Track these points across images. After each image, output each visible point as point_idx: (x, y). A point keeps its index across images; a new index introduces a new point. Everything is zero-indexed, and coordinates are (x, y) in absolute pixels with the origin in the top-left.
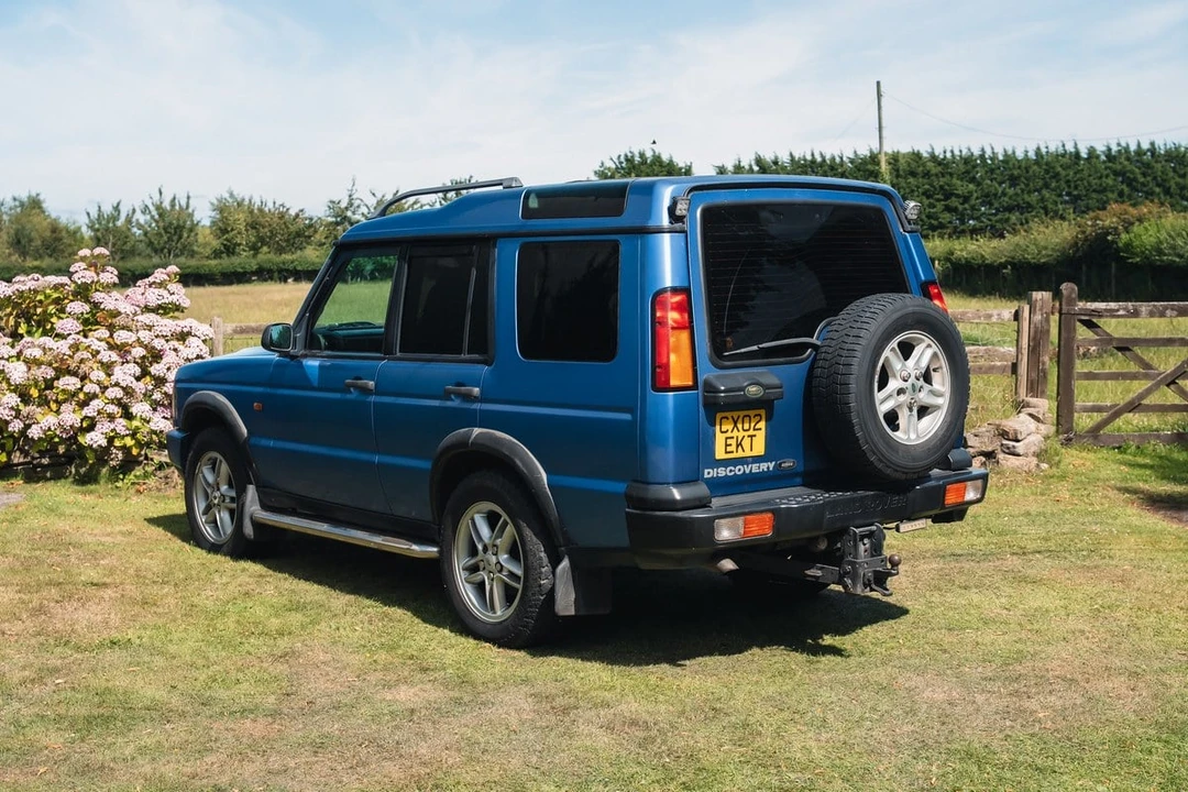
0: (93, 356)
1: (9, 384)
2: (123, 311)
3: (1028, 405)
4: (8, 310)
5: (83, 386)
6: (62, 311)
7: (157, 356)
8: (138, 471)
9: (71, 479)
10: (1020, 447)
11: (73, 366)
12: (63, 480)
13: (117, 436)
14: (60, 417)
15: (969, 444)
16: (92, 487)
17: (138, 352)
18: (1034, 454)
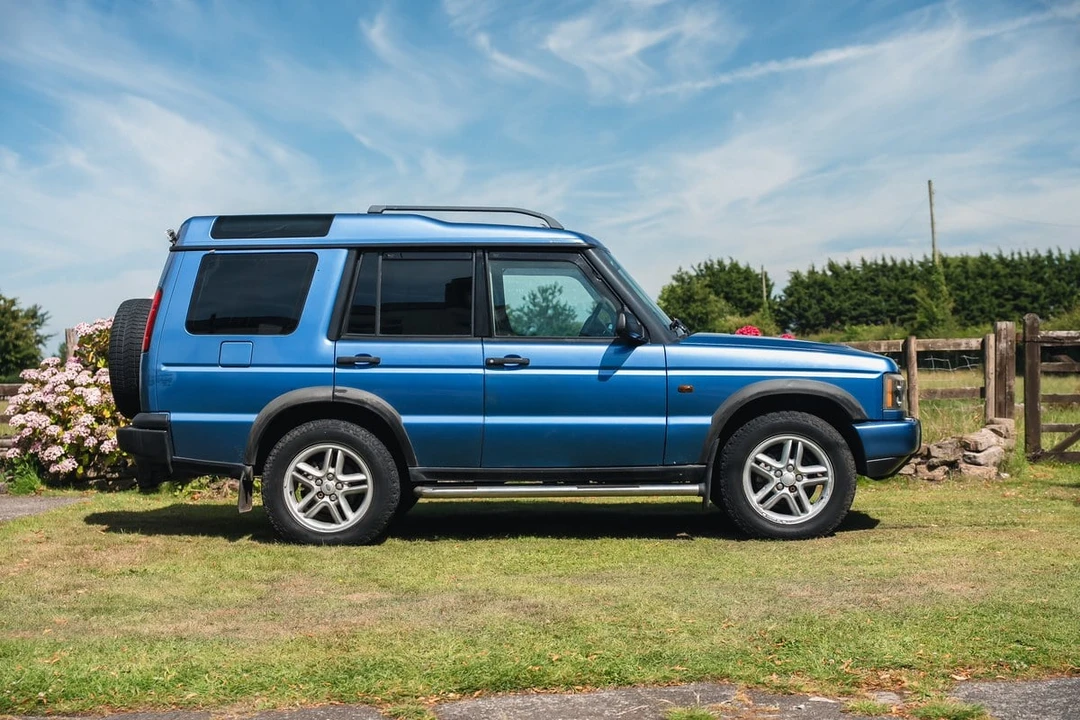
3: (993, 423)
4: (90, 347)
8: (194, 484)
9: (137, 489)
10: (981, 457)
15: (933, 454)
18: (994, 464)
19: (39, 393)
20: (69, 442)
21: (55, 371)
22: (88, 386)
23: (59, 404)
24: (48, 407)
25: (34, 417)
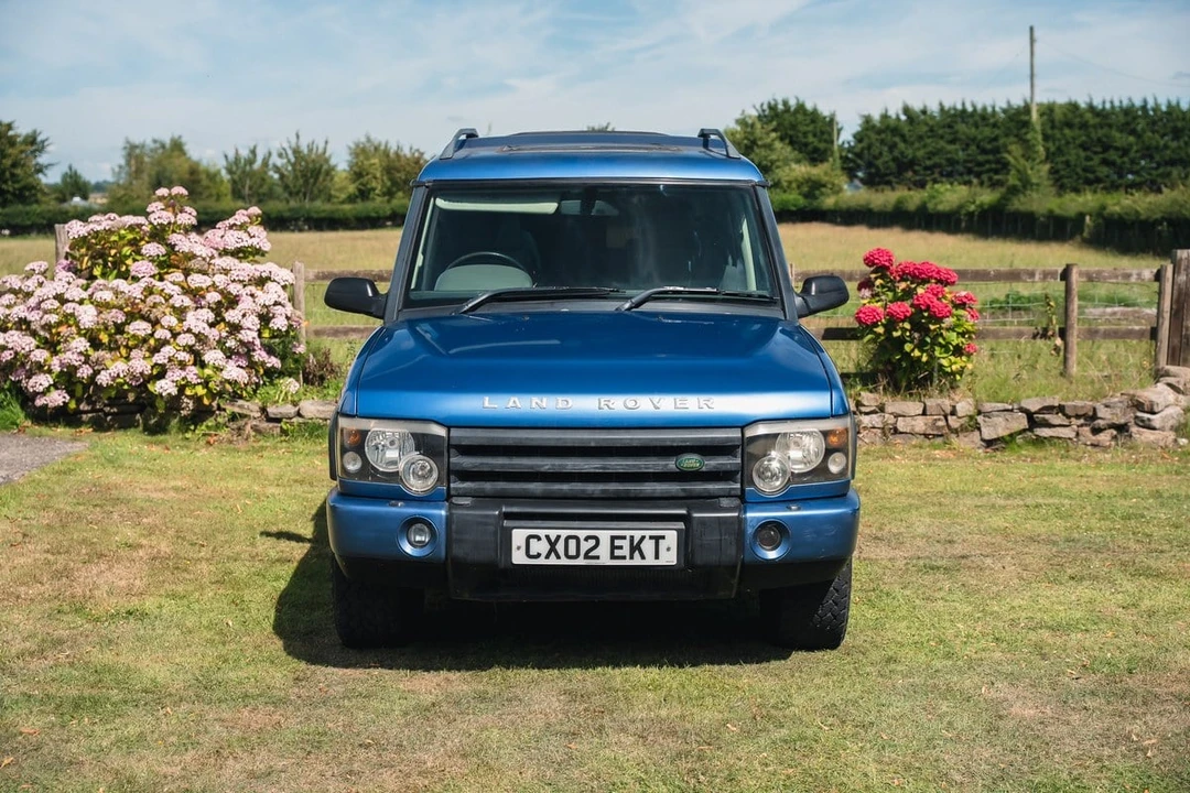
0: (167, 300)
1: (79, 329)
2: (198, 254)
3: (1167, 374)
4: (83, 251)
5: (153, 333)
6: (138, 252)
7: (233, 301)
8: (210, 422)
9: (141, 428)
10: (1156, 420)
11: (145, 310)
12: (132, 429)
13: (188, 384)
14: (130, 363)
15: (1099, 415)
16: (161, 437)
17: (213, 297)
18: (1172, 428)
19: (22, 307)
20: (59, 369)
21: (42, 279)
22: (81, 302)
23: (46, 324)
24: (33, 327)
25: (15, 338)
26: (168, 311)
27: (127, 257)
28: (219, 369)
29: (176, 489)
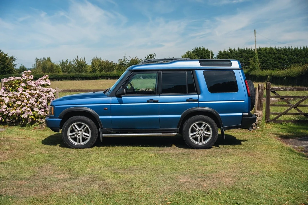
0: (25, 96)
1: (5, 103)
2: (33, 86)
4: (7, 85)
5: (22, 103)
6: (20, 85)
7: (41, 96)
8: (35, 124)
11: (20, 98)
12: (17, 126)
13: (30, 115)
14: (16, 111)
16: (24, 128)
17: (36, 95)
20: (0, 112)
22: (6, 97)
26: (26, 99)
27: (17, 86)
28: (37, 112)
29: (22, 138)
